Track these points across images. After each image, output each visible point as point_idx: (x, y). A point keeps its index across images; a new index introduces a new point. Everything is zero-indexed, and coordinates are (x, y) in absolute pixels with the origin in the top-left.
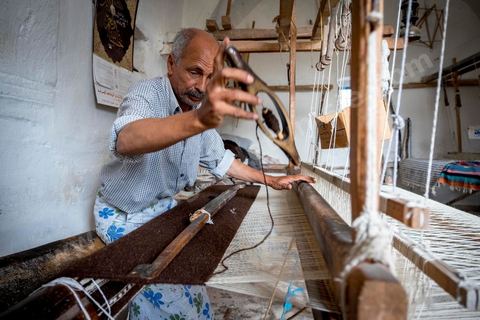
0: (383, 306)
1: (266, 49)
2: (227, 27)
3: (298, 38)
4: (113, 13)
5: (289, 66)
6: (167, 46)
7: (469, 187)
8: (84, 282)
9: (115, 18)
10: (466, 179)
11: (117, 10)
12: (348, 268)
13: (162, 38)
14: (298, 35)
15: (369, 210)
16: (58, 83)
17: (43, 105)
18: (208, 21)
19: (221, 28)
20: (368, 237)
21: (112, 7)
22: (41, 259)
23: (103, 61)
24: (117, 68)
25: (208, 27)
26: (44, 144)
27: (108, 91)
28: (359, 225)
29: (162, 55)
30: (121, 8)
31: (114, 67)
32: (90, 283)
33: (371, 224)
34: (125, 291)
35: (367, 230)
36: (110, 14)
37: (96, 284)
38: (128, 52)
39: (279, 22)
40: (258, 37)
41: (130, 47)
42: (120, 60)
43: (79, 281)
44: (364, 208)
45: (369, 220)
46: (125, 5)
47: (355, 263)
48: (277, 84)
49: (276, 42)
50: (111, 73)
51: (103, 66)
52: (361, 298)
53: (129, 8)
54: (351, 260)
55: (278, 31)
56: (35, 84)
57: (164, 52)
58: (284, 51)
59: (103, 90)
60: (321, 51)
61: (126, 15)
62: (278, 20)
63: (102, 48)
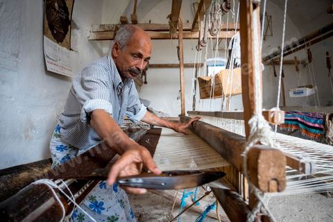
0: (272, 164)
1: (161, 37)
2: (135, 22)
3: (184, 30)
4: (57, 8)
5: (178, 48)
6: (93, 34)
7: (291, 127)
8: (57, 182)
9: (58, 12)
10: (289, 122)
11: (59, 7)
12: (248, 149)
13: (89, 28)
14: (184, 28)
15: (257, 113)
16: (20, 55)
17: (9, 70)
18: (121, 17)
19: (130, 22)
20: (257, 130)
21: (56, 4)
22: (9, 176)
23: (50, 41)
24: (60, 47)
25: (121, 21)
26: (10, 98)
27: (54, 62)
28: (252, 122)
29: (89, 40)
30: (62, 5)
31: (58, 46)
32: (61, 183)
33: (259, 121)
34: (83, 190)
35: (257, 125)
36: (55, 9)
37: (65, 184)
38: (67, 36)
39: (171, 19)
40: (156, 29)
41: (69, 33)
42: (61, 41)
43: (54, 181)
44: (254, 112)
45: (258, 120)
46: (65, 4)
47: (251, 145)
48: (166, 63)
49: (168, 32)
50: (56, 50)
51: (51, 45)
52: (259, 161)
53: (67, 5)
54: (249, 143)
55: (170, 25)
56: (4, 54)
57: (91, 38)
58: (175, 38)
59: (51, 61)
60: (199, 38)
61: (66, 10)
62: (170, 17)
63: (50, 32)
